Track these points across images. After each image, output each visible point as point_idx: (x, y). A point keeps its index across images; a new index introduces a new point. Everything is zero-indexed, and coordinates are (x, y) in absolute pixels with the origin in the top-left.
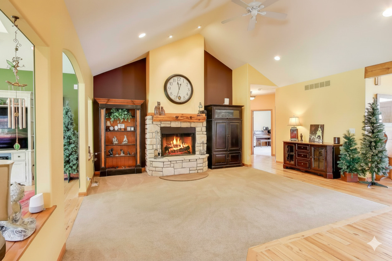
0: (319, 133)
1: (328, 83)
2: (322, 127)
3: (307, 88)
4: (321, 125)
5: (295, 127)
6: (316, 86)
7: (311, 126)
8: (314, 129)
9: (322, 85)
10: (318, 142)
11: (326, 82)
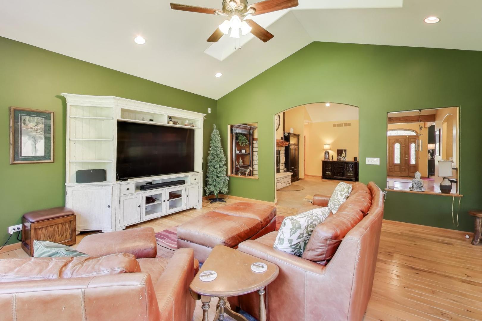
0: (343, 155)
1: (349, 125)
2: (345, 151)
3: (335, 125)
4: (344, 150)
5: (328, 151)
6: (342, 125)
7: (338, 150)
8: (340, 152)
9: (345, 125)
10: (342, 160)
11: (344, 124)
